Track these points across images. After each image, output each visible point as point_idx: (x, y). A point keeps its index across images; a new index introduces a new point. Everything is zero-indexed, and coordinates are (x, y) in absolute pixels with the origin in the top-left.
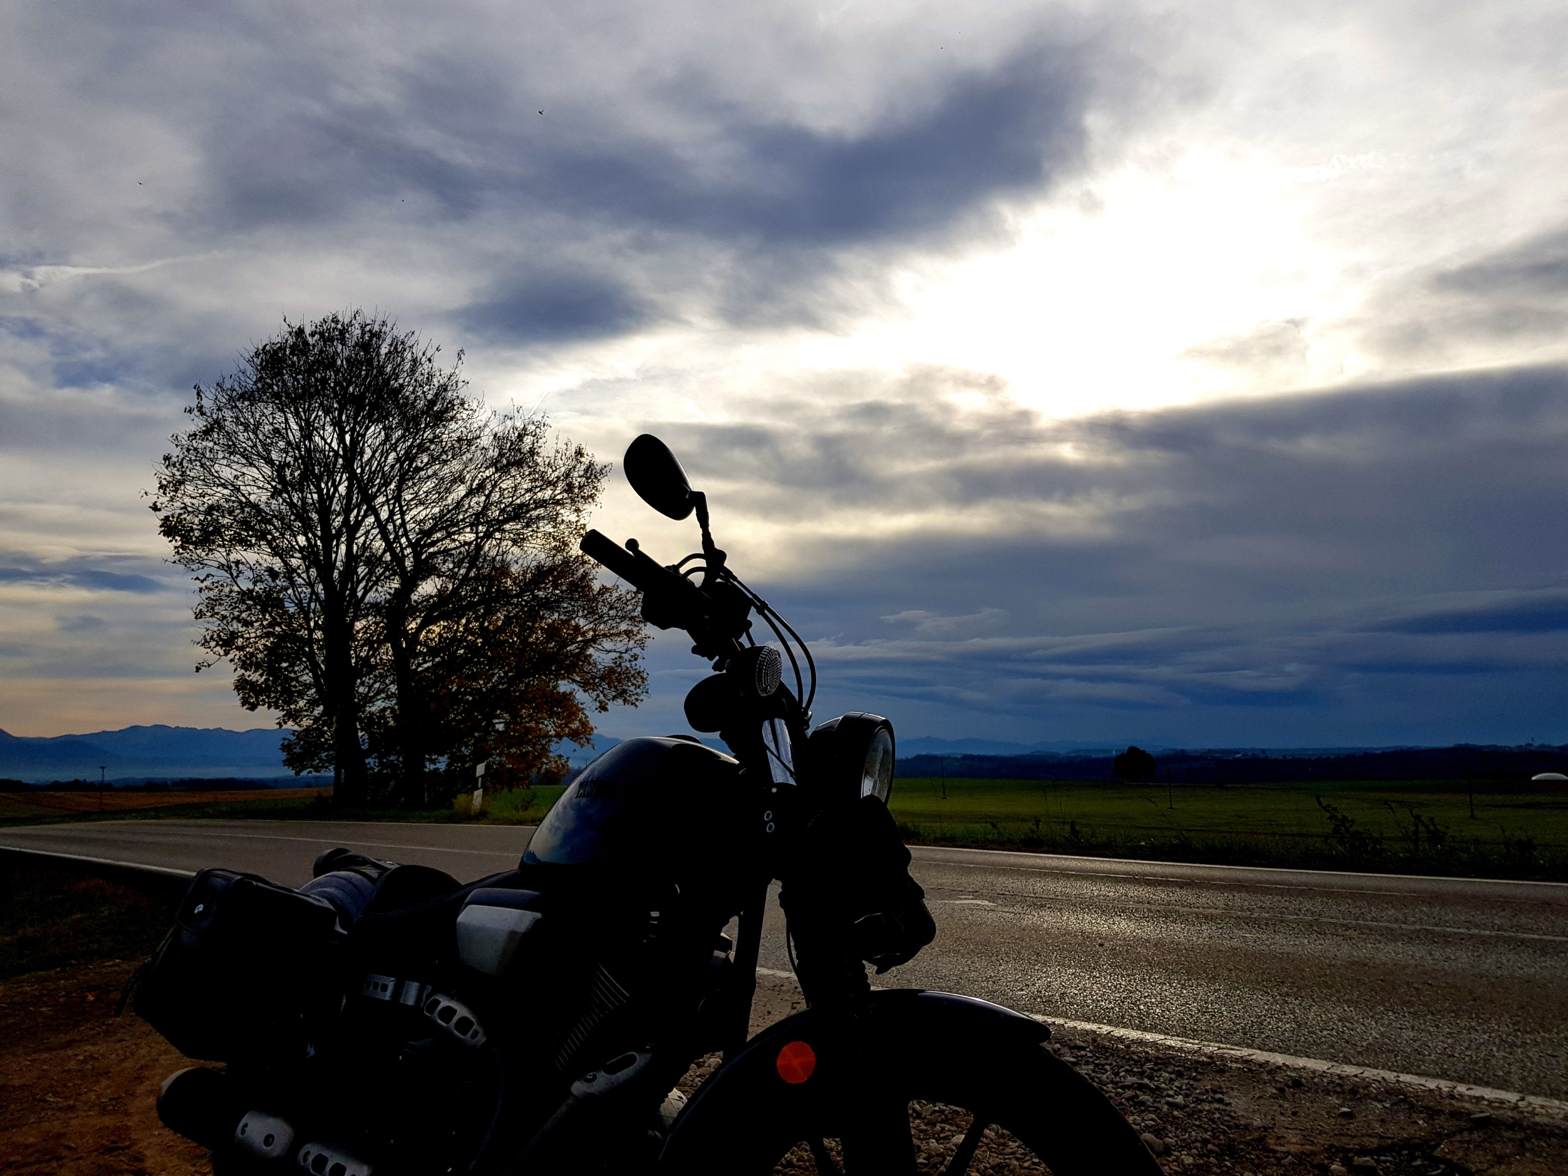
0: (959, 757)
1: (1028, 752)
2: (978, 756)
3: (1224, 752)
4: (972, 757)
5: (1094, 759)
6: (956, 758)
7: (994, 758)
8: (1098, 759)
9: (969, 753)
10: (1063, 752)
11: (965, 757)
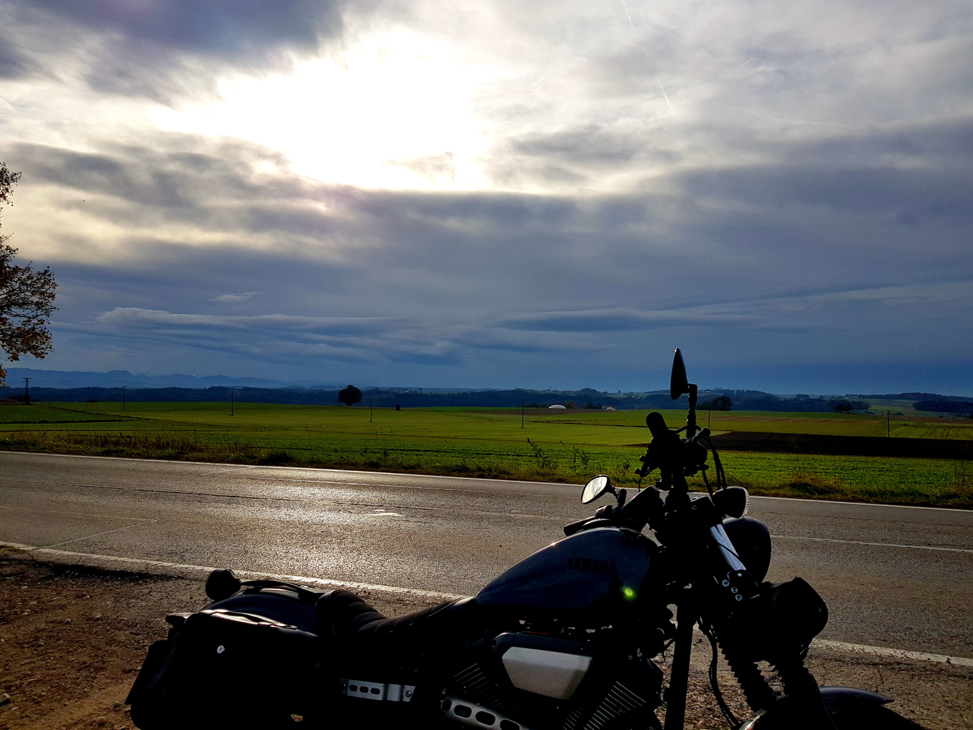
0: (242, 388)
1: (285, 387)
2: (254, 388)
3: (399, 389)
4: (249, 389)
5: (326, 392)
6: (239, 389)
7: (265, 390)
8: (328, 392)
9: (248, 386)
10: (307, 387)
11: (245, 389)
